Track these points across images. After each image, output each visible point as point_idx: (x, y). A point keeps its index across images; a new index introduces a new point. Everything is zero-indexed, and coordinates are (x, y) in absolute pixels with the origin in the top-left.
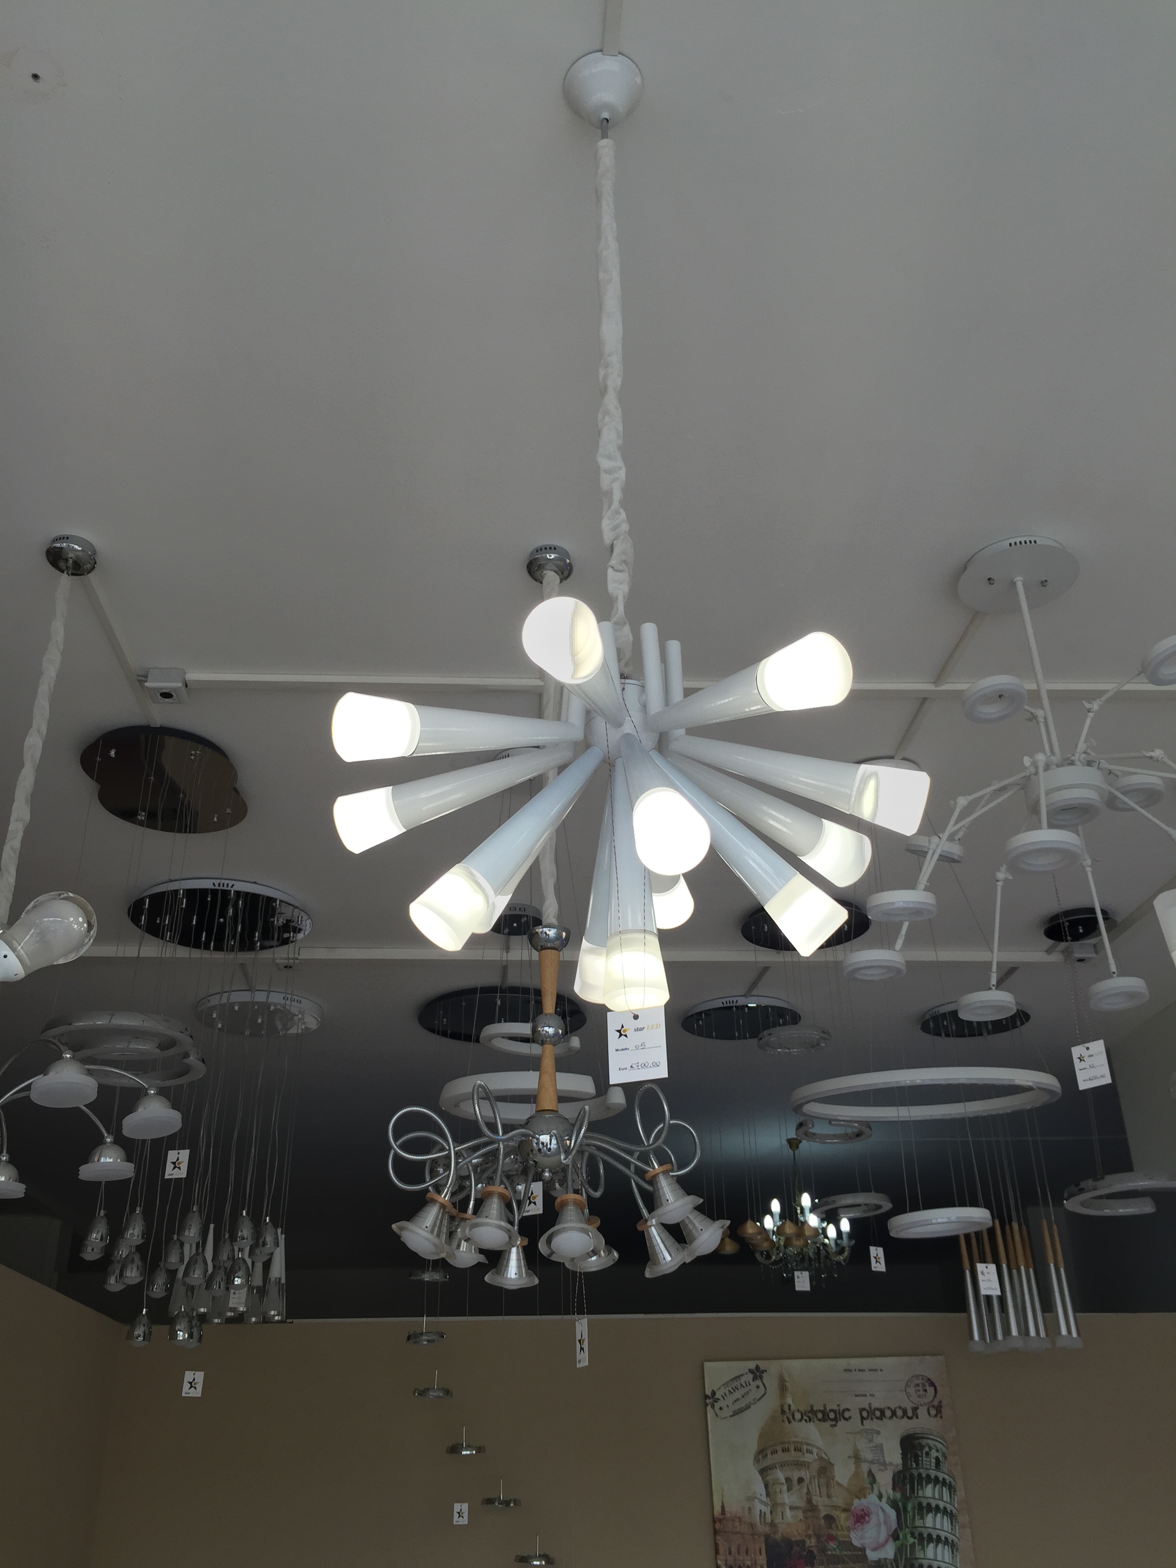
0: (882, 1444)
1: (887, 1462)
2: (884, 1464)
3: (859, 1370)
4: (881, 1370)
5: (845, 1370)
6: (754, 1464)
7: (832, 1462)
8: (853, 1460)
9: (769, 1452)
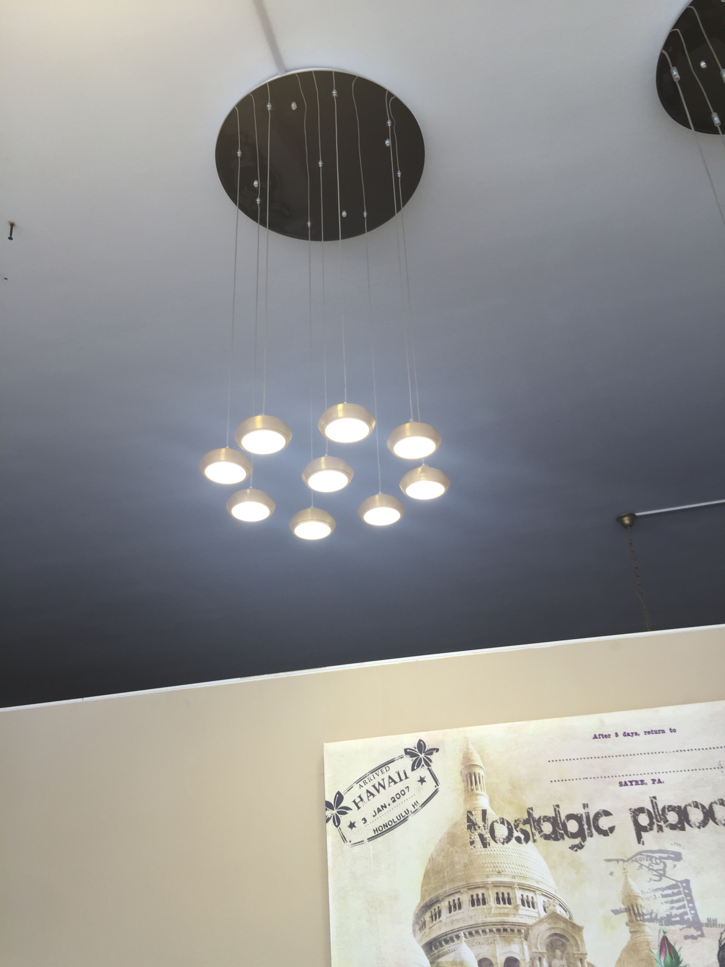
0: (687, 882)
1: (703, 919)
2: (696, 924)
3: (625, 734)
4: (673, 731)
5: (595, 737)
6: (414, 931)
7: (577, 921)
8: (625, 917)
9: (444, 905)
